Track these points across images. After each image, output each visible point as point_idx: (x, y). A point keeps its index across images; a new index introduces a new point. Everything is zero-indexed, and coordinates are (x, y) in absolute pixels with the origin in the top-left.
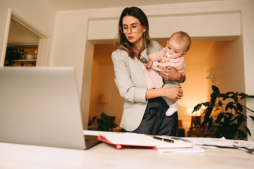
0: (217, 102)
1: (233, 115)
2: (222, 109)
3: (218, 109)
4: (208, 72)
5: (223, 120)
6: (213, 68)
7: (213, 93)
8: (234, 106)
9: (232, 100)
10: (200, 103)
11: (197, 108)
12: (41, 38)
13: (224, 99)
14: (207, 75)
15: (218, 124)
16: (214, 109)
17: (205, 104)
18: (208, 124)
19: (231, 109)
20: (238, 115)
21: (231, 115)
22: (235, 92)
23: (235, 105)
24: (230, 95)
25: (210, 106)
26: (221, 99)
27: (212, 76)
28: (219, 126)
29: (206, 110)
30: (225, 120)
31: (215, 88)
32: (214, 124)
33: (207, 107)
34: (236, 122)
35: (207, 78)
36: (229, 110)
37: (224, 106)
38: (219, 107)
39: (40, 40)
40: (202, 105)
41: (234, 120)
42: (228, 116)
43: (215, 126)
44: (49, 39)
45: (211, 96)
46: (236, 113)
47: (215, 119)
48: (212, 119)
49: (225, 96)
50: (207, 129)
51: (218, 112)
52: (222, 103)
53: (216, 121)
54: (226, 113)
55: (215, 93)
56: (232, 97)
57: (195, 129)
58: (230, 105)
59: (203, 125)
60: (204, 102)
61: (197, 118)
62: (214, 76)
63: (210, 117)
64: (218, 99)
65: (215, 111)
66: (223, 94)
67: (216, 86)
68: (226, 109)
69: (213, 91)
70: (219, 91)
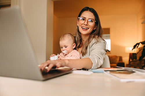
4: (143, 18)
10: (139, 42)
11: (135, 47)
14: (141, 21)
29: (144, 47)
33: (144, 45)
35: (142, 23)
40: (140, 44)
50: (143, 62)
57: (132, 63)
59: (141, 58)
60: (142, 41)
61: (134, 54)
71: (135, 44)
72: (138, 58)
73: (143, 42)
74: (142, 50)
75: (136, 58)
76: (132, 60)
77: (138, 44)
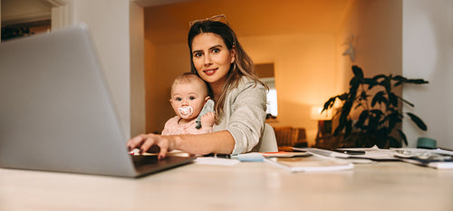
0: (359, 93)
1: (382, 113)
2: (367, 105)
3: (360, 105)
4: (346, 43)
5: (366, 123)
6: (353, 38)
7: (354, 78)
8: (385, 98)
9: (382, 89)
10: (334, 96)
11: (327, 106)
12: (55, 6)
13: (370, 88)
14: (342, 49)
15: (359, 130)
16: (355, 104)
17: (341, 97)
18: (344, 131)
19: (380, 103)
20: (390, 112)
21: (379, 113)
22: (387, 75)
23: (386, 96)
24: (380, 80)
25: (348, 99)
26: (366, 86)
27: (352, 51)
28: (362, 132)
29: (343, 107)
30: (370, 122)
31: (356, 70)
32: (355, 130)
33: (344, 102)
34: (387, 124)
35: (344, 54)
36: (377, 106)
37: (370, 99)
38: (363, 101)
39: (54, 9)
40: (337, 99)
41: (383, 122)
42: (374, 115)
43: (355, 134)
44: (66, 7)
45: (351, 83)
46: (388, 109)
47: (355, 122)
48: (351, 121)
49: (372, 82)
50: (342, 138)
51: (361, 109)
52: (367, 94)
53: (358, 125)
54: (372, 111)
55: (357, 77)
56: (382, 84)
57: (322, 141)
58: (378, 98)
59: (338, 130)
60: (340, 94)
61: (326, 122)
62: (354, 50)
63: (348, 117)
64: (360, 88)
65: (356, 108)
66: (370, 79)
67: (360, 66)
68: (373, 104)
69: (353, 75)
70: (362, 75)
71: (327, 100)
72: (333, 131)
73: (342, 95)
74: (340, 113)
75: (330, 132)
76: (323, 134)
77: (333, 100)
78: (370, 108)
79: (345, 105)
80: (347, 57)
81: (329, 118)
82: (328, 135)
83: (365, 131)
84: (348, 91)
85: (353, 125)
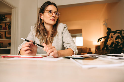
0: (110, 36)
1: (119, 42)
3: (111, 40)
4: (103, 22)
5: (114, 46)
6: (106, 20)
7: (108, 31)
8: (120, 37)
10: (101, 37)
11: (99, 41)
12: (13, 8)
13: (114, 34)
15: (111, 48)
16: (109, 40)
17: (104, 38)
18: (105, 48)
20: (122, 42)
21: (118, 42)
22: (120, 30)
23: (121, 37)
24: (118, 32)
25: (106, 38)
26: (113, 34)
27: (106, 24)
30: (115, 45)
31: (108, 29)
32: (109, 48)
33: (105, 39)
34: (122, 46)
35: (103, 25)
36: (117, 40)
37: (114, 38)
38: (112, 39)
40: (102, 38)
41: (120, 45)
42: (117, 43)
43: (110, 49)
44: (17, 9)
45: (107, 33)
46: (121, 41)
47: (109, 45)
48: (108, 45)
49: (115, 32)
50: (105, 51)
51: (111, 42)
52: (113, 36)
53: (110, 46)
54: (115, 42)
55: (109, 31)
56: (118, 33)
57: (97, 52)
58: (118, 38)
59: (103, 49)
60: (103, 37)
61: (98, 46)
62: (107, 24)
63: (107, 44)
64: (111, 34)
65: (109, 41)
66: (114, 31)
67: (110, 28)
68: (116, 40)
69: (107, 31)
70: (111, 30)
71: (99, 39)
72: (101, 49)
74: (104, 43)
75: (100, 49)
76: (97, 50)
77: (101, 38)
78: (115, 41)
79: (105, 40)
80: (104, 26)
81: (99, 45)
82: (99, 50)
83: (113, 48)
84: (106, 36)
85: (109, 46)
